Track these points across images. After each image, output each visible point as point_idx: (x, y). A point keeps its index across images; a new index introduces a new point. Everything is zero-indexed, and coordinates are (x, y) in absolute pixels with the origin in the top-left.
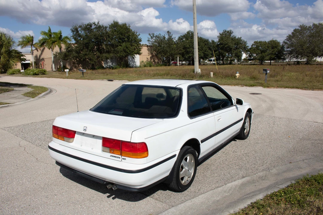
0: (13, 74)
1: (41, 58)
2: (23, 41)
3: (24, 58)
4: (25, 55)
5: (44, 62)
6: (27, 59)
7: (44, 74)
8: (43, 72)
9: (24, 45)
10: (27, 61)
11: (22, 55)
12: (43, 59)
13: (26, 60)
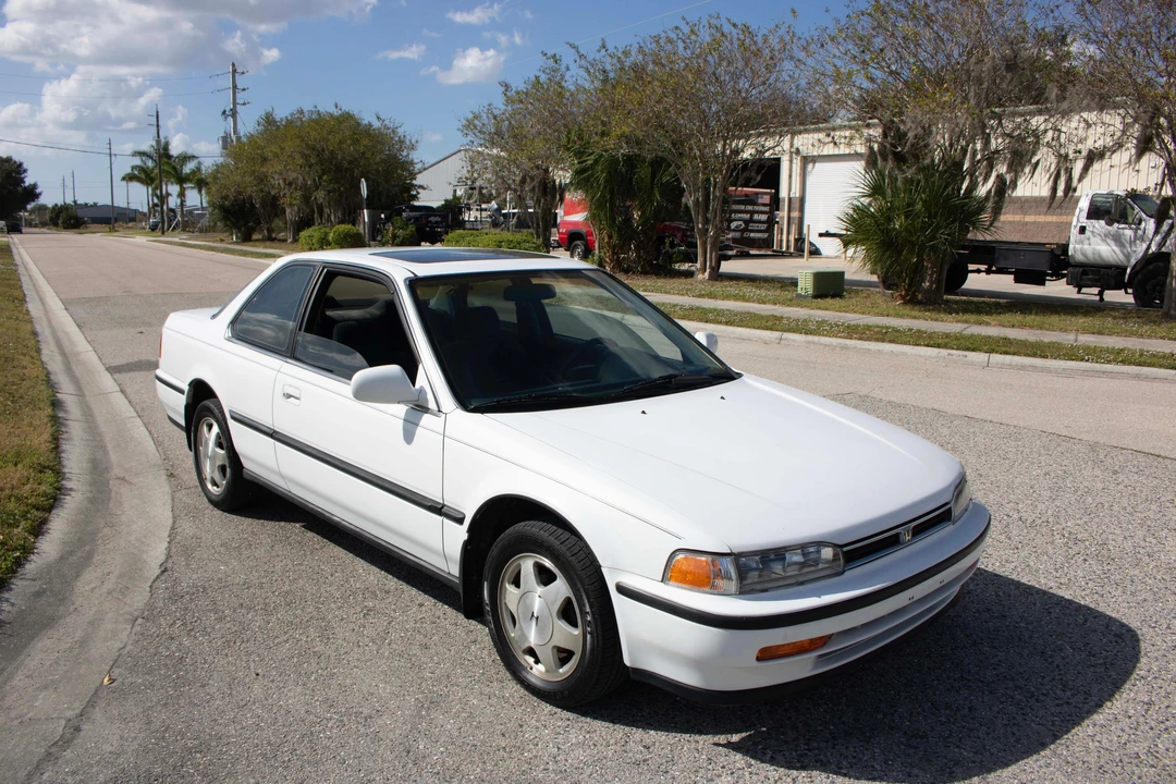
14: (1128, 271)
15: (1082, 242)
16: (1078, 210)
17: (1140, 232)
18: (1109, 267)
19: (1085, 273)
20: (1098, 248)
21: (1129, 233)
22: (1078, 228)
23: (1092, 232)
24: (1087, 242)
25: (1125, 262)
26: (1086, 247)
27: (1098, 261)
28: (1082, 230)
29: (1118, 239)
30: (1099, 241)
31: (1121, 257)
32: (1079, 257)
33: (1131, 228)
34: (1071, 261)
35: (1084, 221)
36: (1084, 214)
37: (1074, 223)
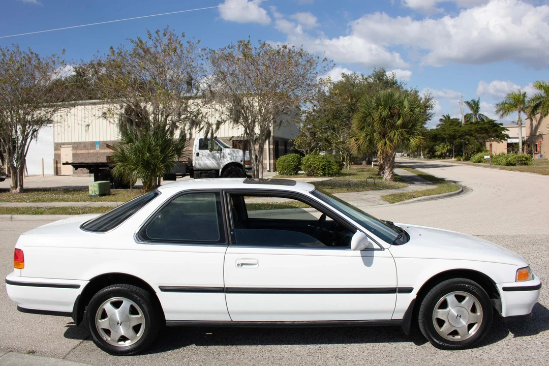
0: (479, 162)
1: (538, 134)
2: (505, 104)
3: (506, 134)
4: (508, 128)
5: (542, 141)
6: (510, 136)
7: (526, 164)
8: (523, 160)
9: (505, 112)
10: (511, 140)
11: (504, 128)
12: (541, 136)
13: (510, 138)
14: (220, 171)
15: (198, 159)
16: (194, 146)
17: (222, 154)
18: (211, 170)
19: (201, 173)
20: (205, 162)
21: (218, 155)
22: (196, 154)
23: (202, 155)
24: (200, 159)
25: (218, 168)
26: (200, 162)
27: (207, 168)
28: (198, 154)
29: (214, 157)
30: (206, 159)
31: (216, 165)
32: (198, 167)
33: (218, 153)
34: (194, 168)
35: (198, 151)
36: (198, 147)
37: (194, 152)
